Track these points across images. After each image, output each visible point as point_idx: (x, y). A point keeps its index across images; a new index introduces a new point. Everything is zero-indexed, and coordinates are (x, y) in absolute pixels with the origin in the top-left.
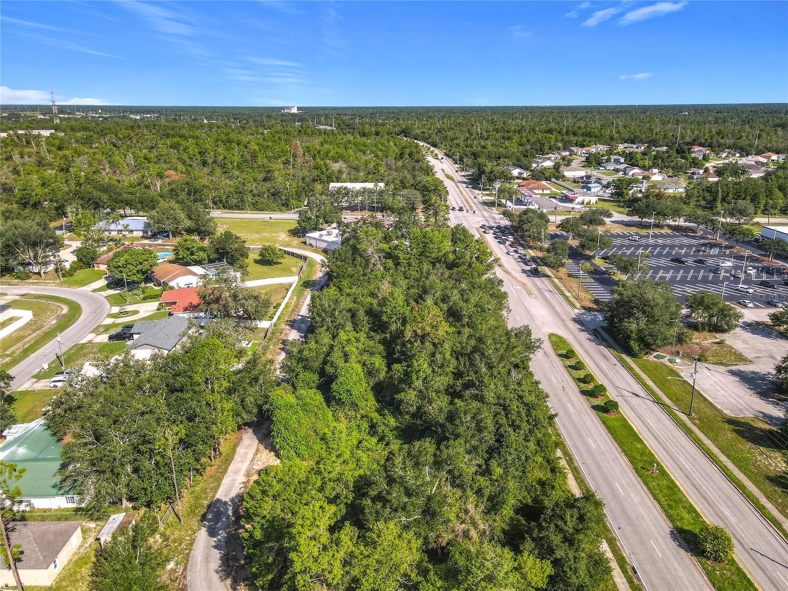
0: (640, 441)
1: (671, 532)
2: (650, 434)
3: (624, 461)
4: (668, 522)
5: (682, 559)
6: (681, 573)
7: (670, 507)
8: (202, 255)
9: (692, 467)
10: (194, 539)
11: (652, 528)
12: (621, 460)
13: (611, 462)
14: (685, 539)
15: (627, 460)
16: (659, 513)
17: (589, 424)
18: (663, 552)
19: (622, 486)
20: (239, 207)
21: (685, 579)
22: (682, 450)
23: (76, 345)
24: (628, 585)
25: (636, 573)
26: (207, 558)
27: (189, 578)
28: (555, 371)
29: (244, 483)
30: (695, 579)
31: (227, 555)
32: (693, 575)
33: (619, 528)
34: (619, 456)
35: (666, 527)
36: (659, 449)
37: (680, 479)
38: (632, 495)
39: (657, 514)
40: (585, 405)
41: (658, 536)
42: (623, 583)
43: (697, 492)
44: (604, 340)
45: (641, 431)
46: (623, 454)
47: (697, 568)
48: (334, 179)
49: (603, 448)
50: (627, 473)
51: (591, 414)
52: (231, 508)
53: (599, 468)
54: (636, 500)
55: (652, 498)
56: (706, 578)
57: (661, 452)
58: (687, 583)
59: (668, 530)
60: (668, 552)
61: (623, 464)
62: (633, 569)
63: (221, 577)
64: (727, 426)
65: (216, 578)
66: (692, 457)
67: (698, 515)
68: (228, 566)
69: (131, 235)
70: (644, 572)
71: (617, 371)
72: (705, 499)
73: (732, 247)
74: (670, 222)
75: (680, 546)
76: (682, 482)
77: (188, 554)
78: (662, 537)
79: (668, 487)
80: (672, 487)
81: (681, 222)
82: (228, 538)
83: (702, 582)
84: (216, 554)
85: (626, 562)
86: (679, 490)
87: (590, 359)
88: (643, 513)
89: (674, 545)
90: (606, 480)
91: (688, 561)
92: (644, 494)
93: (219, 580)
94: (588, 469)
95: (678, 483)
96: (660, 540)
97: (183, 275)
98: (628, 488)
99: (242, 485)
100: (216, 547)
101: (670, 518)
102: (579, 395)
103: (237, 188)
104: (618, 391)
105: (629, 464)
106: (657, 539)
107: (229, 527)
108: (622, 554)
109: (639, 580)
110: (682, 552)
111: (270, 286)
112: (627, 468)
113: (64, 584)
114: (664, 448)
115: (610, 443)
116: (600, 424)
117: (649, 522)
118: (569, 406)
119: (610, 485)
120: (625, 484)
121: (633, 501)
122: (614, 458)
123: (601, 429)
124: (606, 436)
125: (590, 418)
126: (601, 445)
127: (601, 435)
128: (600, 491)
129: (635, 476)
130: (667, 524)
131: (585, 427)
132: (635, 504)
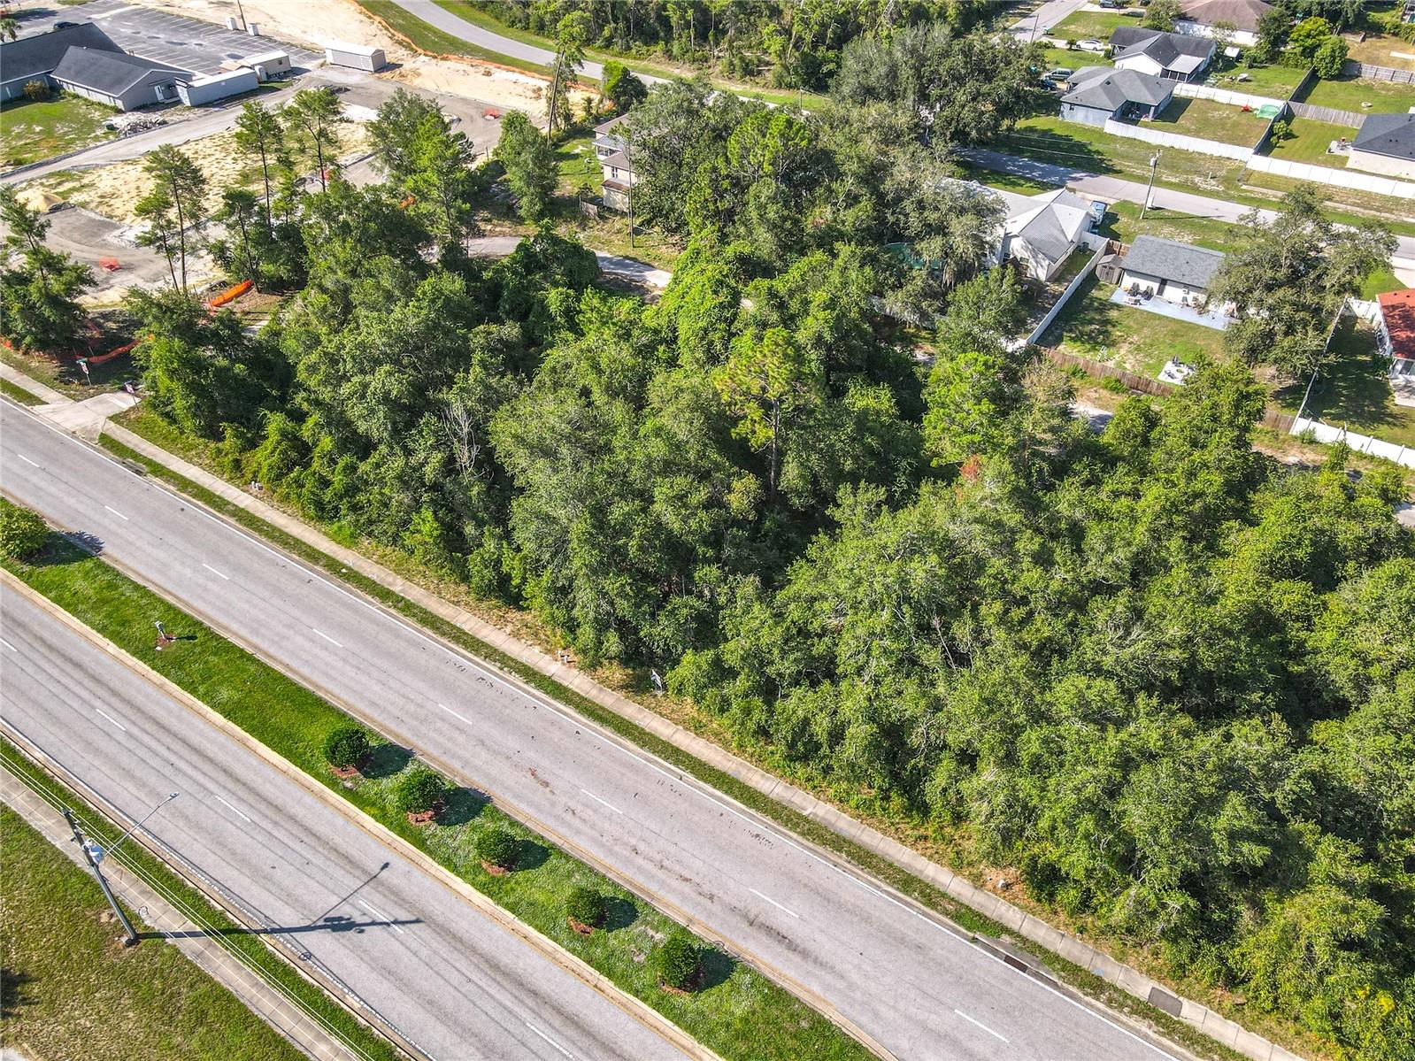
1: (100, 549)
2: (221, 757)
3: (238, 633)
4: (109, 562)
5: (74, 520)
6: (72, 502)
7: (111, 586)
11: (132, 538)
12: (244, 632)
13: (263, 617)
14: (73, 546)
16: (129, 569)
18: (105, 514)
19: (215, 579)
21: (65, 498)
24: (138, 450)
25: (135, 471)
28: (641, 847)
32: (55, 508)
33: (182, 510)
34: (255, 640)
35: (112, 552)
36: (179, 718)
37: (109, 661)
38: (188, 572)
41: (120, 531)
43: (74, 654)
46: (249, 650)
49: (300, 640)
50: (221, 610)
51: (393, 726)
53: (277, 591)
54: (178, 567)
55: (151, 588)
57: (170, 712)
59: (107, 548)
60: (97, 517)
61: (234, 626)
62: (138, 472)
70: (123, 477)
72: (51, 648)
75: (80, 536)
76: (103, 657)
78: (113, 533)
86: (102, 630)
88: (156, 553)
89: (89, 531)
92: (169, 586)
94: (293, 575)
95: (112, 648)
96: (113, 527)
98: (202, 581)
101: (107, 569)
102: (479, 782)
104: (396, 896)
106: (119, 525)
109: (130, 467)
110: (75, 529)
112: (224, 620)
115: (294, 664)
116: (350, 707)
117: (138, 544)
118: (465, 720)
119: (237, 568)
120: (211, 585)
121: (183, 563)
122: (263, 630)
123: (336, 691)
124: (315, 677)
125: (384, 710)
126: (307, 645)
127: (326, 674)
128: (246, 548)
129: (200, 613)
130: (109, 556)
131: (375, 673)
132: (176, 560)
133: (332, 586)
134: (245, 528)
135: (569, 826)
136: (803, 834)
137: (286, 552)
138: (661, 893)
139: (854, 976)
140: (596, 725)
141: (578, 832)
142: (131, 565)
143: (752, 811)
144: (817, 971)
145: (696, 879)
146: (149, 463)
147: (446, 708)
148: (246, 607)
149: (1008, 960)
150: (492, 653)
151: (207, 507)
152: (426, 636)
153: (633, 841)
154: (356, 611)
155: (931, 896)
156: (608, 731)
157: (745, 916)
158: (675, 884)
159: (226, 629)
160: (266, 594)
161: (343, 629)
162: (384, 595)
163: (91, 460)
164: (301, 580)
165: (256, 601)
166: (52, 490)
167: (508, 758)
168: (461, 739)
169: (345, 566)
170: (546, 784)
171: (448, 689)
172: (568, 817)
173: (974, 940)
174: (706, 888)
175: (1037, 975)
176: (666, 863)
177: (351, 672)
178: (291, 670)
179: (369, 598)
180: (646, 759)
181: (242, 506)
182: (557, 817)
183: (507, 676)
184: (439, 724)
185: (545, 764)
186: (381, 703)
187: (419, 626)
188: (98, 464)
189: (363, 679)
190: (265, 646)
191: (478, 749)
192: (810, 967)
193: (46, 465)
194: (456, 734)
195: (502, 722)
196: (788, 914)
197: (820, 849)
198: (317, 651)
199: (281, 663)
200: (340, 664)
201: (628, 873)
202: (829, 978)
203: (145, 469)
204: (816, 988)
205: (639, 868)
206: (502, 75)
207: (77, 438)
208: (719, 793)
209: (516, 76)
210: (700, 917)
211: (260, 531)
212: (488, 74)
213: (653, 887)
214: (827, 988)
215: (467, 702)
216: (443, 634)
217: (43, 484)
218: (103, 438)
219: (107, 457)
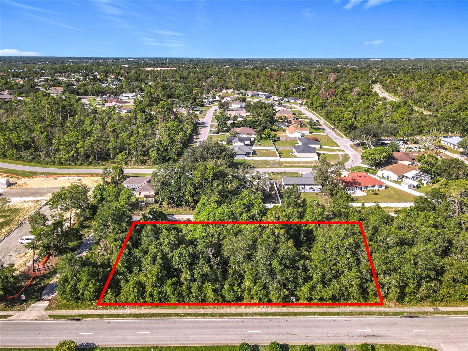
1: (95, 345)
3: (172, 343)
11: (102, 337)
12: (174, 342)
13: (174, 336)
18: (82, 336)
19: (146, 335)
25: (77, 320)
28: (328, 335)
33: (109, 323)
34: (180, 342)
35: (100, 344)
38: (135, 337)
41: (95, 338)
49: (192, 336)
50: (159, 341)
53: (168, 328)
55: (128, 346)
59: (97, 344)
60: (81, 338)
61: (169, 342)
70: (74, 324)
75: (82, 345)
85: (84, 318)
88: (116, 337)
89: (84, 342)
90: (154, 328)
92: (134, 343)
94: (168, 322)
96: (92, 338)
98: (142, 337)
101: (106, 349)
108: (89, 317)
109: (73, 320)
112: (163, 343)
115: (198, 342)
117: (107, 338)
118: (259, 331)
119: (148, 329)
120: (147, 337)
121: (129, 336)
122: (179, 339)
123: (219, 342)
124: (208, 342)
125: (237, 340)
126: (196, 336)
127: (211, 340)
128: (145, 323)
129: (154, 345)
130: (101, 346)
131: (223, 333)
132: (126, 336)
133: (183, 320)
134: (137, 318)
135: (310, 340)
136: (353, 315)
137: (158, 318)
138: (343, 341)
139: (393, 335)
140: (288, 317)
141: (313, 340)
142: (112, 344)
143: (339, 316)
144: (386, 338)
145: (346, 335)
146: (80, 316)
147: (250, 331)
148: (165, 336)
149: (409, 317)
150: (247, 314)
151: (117, 318)
152: (224, 319)
153: (326, 335)
154: (199, 322)
155: (387, 314)
156: (292, 317)
157: (363, 336)
158: (344, 338)
159: (167, 344)
160: (167, 330)
161: (202, 328)
162: (202, 315)
164: (172, 322)
165: (167, 334)
166: (52, 338)
167: (279, 334)
168: (263, 336)
169: (181, 314)
170: (294, 334)
171: (246, 327)
172: (307, 338)
173: (401, 317)
174: (350, 335)
175: (416, 317)
176: (337, 335)
177: (217, 336)
178: (200, 344)
179: (198, 317)
180: (307, 318)
181: (129, 313)
182: (304, 339)
183: (255, 317)
184: (254, 336)
185: (288, 330)
186: (233, 339)
187: (220, 317)
188: (59, 324)
189: (221, 336)
190: (185, 342)
191: (270, 335)
192: (384, 338)
193: (38, 332)
194: (260, 335)
195: (268, 327)
196: (368, 331)
197: (359, 316)
198: (200, 336)
199: (195, 344)
200: (211, 336)
201: (333, 341)
202: (389, 338)
203: (81, 318)
204: (390, 341)
205: (333, 339)
206: (61, 178)
207: (39, 320)
208: (329, 316)
209: (67, 178)
210: (355, 341)
211: (143, 317)
212: (56, 179)
213: (340, 341)
214: (391, 339)
215: (254, 327)
216: (229, 316)
217: (45, 338)
218: (51, 316)
219: (60, 321)
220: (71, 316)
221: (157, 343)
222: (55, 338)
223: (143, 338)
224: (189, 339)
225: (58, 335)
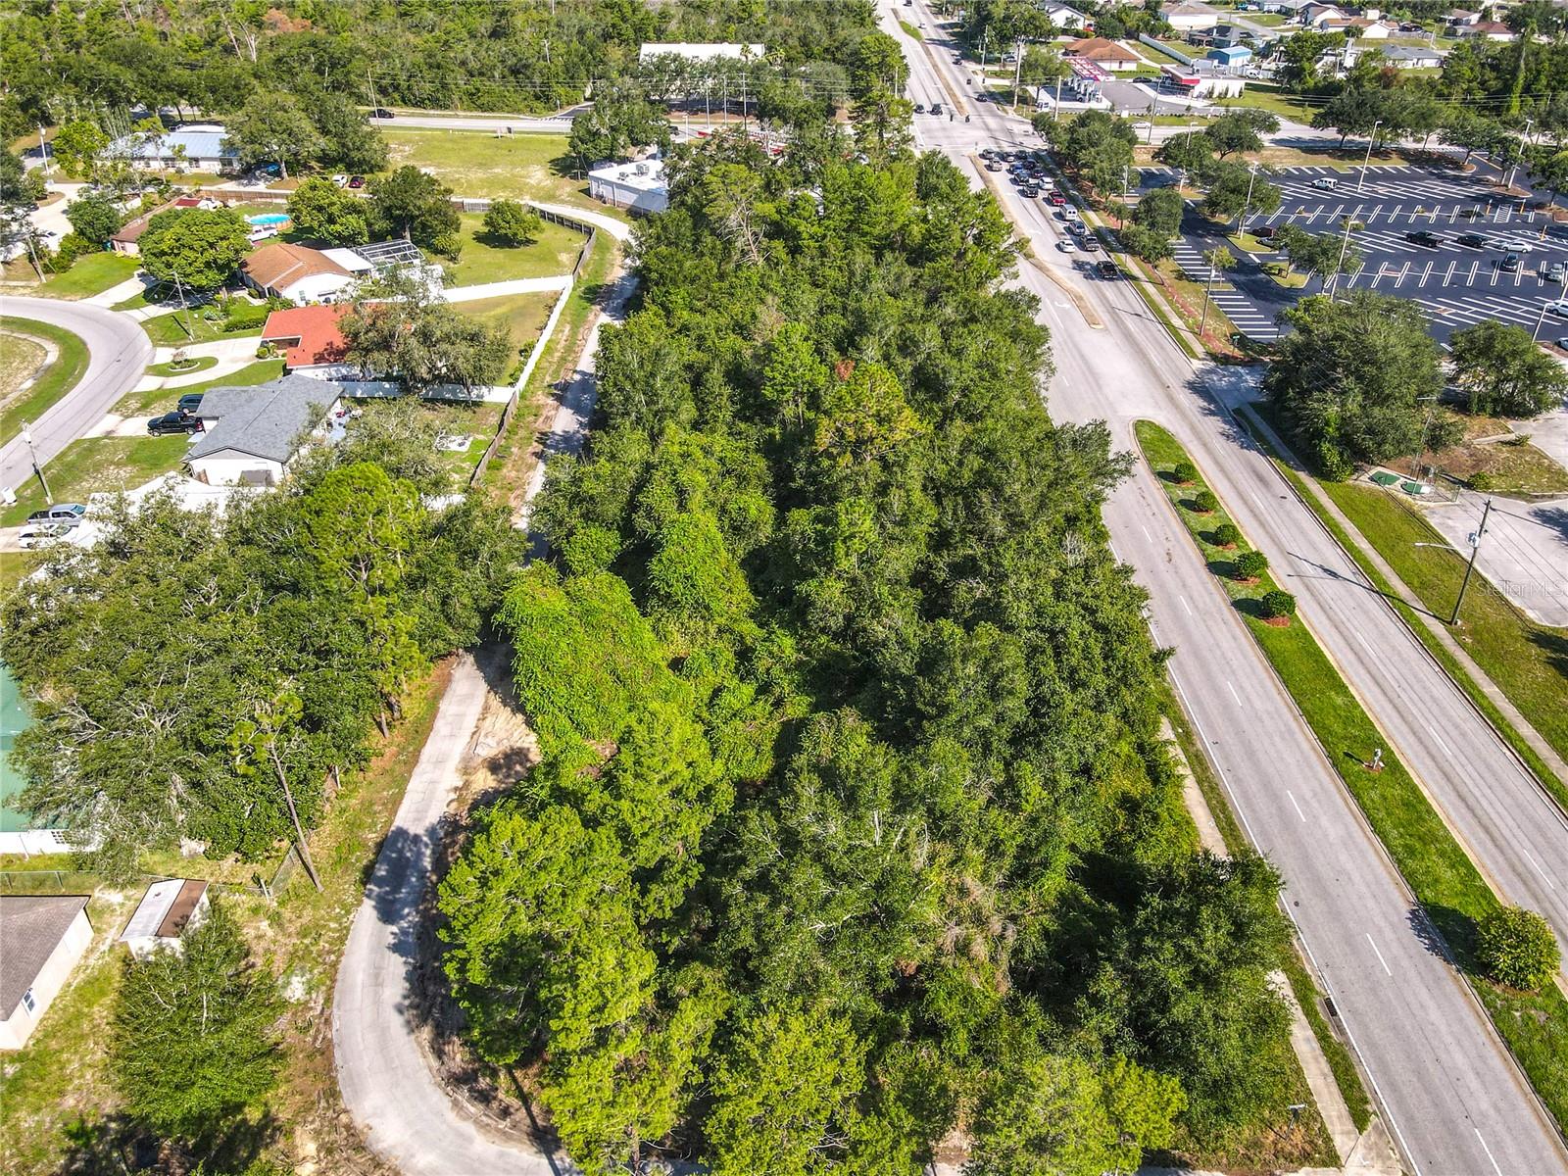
0: (1342, 689)
1: (1413, 912)
2: (1362, 672)
3: (1305, 738)
4: (1406, 889)
5: (1438, 980)
6: (1434, 1015)
7: (1411, 851)
8: (353, 222)
9: (1457, 752)
10: (348, 929)
11: (1371, 903)
12: (1299, 736)
13: (1277, 739)
14: (1446, 935)
15: (1312, 736)
16: (1386, 866)
17: (1226, 643)
18: (1395, 963)
19: (1301, 799)
20: (437, 102)
21: (1443, 1028)
22: (1436, 711)
23: (77, 443)
24: (1316, 1045)
25: (1333, 1013)
26: (377, 976)
27: (336, 1024)
28: (1149, 513)
29: (456, 789)
30: (1467, 1029)
31: (421, 967)
32: (1461, 1020)
33: (1297, 904)
34: (1294, 725)
35: (1400, 901)
36: (1383, 708)
37: (1431, 783)
38: (1324, 821)
39: (1381, 870)
40: (1218, 599)
41: (1382, 923)
42: (1308, 1040)
43: (1469, 816)
44: (1259, 437)
45: (1345, 663)
46: (1303, 721)
47: (1470, 1003)
48: (651, 35)
49: (1258, 704)
50: (1311, 767)
51: (1232, 620)
52: (428, 852)
53: (1251, 754)
54: (1332, 834)
55: (1368, 829)
56: (1490, 1027)
57: (1388, 716)
58: (1449, 1039)
59: (1404, 909)
60: (1405, 963)
61: (1305, 746)
63: (408, 1022)
64: (1534, 650)
65: (396, 1022)
66: (1457, 727)
67: (1472, 872)
68: (424, 995)
69: (195, 170)
70: (1353, 1011)
71: (1288, 514)
72: (1487, 831)
73: (1540, 206)
74: (1408, 143)
75: (1433, 948)
76: (1436, 790)
77: (334, 965)
78: (1392, 924)
79: (1407, 804)
80: (1415, 804)
81: (1432, 143)
82: (422, 925)
83: (1483, 1038)
84: (397, 967)
85: (1312, 989)
86: (1430, 811)
87: (1225, 482)
88: (1349, 866)
89: (1419, 945)
90: (1267, 785)
91: (1450, 987)
92: (1350, 819)
93: (405, 1031)
94: (1226, 758)
95: (1426, 793)
96: (1389, 934)
97: (312, 274)
98: (1315, 804)
99: (453, 796)
100: (397, 948)
101: (1410, 877)
102: (1205, 573)
103: (430, 56)
105: (1318, 745)
106: (1380, 931)
107: (424, 900)
108: (1303, 970)
109: (1338, 1025)
110: (1437, 962)
111: (510, 298)
112: (1313, 758)
113: (54, 1044)
114: (1395, 707)
115: (1274, 692)
116: (1252, 646)
117: (1363, 889)
118: (1183, 600)
119: (1275, 797)
120: (1308, 795)
121: (1326, 836)
122: (1283, 729)
123: (1254, 659)
124: (1264, 675)
125: (1230, 631)
126: (1254, 698)
127: (1254, 672)
128: (1253, 811)
129: (1330, 775)
130: (1404, 895)
131: (1218, 653)
132: (1331, 845)
133: (1200, 728)
137: (1217, 781)
142: (1382, 868)
146: (1308, 1009)
147: (1188, 612)
148: (1285, 755)
153: (1151, 517)
154: (1196, 697)
159: (1314, 749)
160: (1260, 755)
163: (1393, 1086)
164: (1220, 750)
166: (1460, 1059)
168: (1194, 594)
171: (1176, 618)
177: (1234, 662)
178: (1278, 689)
184: (1201, 606)
188: (1383, 1068)
189: (1229, 655)
191: (1189, 585)
193: (1463, 1125)
194: (1195, 597)
195: (1160, 586)
198: (1249, 690)
199: (1283, 697)
200: (1239, 672)
207: (1404, 1159)
211: (1228, 817)
217: (1474, 1084)
218: (1360, 1119)
219: (1367, 1072)
220: (1323, 1037)
221: (1319, 769)
222: (1454, 1048)
223: (1319, 801)
224: (1272, 709)
225: (1435, 1043)
